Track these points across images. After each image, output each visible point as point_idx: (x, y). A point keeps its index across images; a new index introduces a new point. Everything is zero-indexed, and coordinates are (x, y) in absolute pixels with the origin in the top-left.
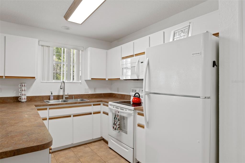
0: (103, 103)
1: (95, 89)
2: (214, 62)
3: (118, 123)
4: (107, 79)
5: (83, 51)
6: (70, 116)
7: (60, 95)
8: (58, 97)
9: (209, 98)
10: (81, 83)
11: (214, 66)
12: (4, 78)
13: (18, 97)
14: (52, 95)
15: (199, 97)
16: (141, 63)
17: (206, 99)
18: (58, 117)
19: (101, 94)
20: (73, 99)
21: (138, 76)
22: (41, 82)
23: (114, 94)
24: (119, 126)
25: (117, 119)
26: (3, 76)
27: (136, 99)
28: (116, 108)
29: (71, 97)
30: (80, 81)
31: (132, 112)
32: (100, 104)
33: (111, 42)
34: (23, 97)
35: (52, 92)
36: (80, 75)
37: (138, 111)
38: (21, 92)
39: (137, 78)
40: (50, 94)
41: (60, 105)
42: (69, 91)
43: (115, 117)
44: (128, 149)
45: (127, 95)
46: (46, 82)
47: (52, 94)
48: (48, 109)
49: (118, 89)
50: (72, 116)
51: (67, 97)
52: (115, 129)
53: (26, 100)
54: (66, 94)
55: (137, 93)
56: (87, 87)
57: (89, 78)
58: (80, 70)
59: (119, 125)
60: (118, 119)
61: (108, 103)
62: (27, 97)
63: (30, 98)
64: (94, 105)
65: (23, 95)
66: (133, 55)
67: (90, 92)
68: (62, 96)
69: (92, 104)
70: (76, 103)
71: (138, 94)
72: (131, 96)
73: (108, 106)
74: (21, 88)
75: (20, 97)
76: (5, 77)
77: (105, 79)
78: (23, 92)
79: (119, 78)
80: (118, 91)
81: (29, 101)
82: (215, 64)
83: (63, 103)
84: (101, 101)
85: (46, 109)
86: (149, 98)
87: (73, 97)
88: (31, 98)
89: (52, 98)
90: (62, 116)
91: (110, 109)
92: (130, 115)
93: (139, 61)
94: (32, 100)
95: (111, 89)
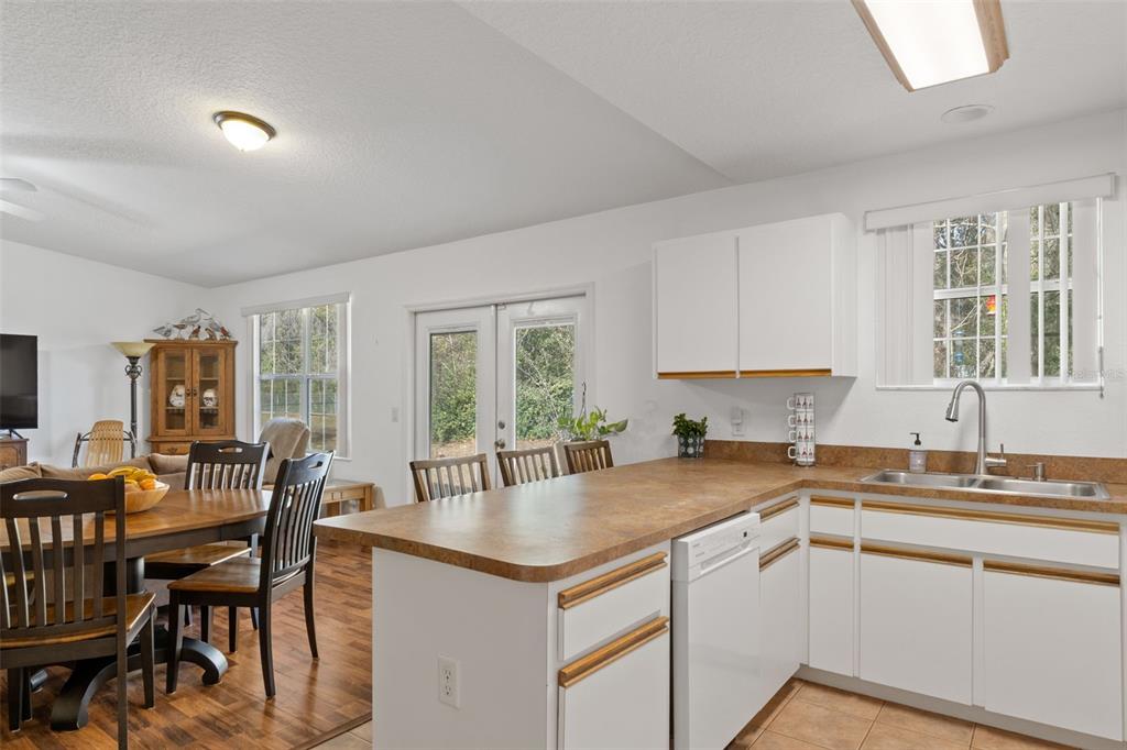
6: (966, 561)
7: (965, 453)
10: (1102, 389)
12: (738, 376)
13: (785, 446)
14: (918, 448)
18: (891, 547)
20: (1040, 478)
22: (878, 389)
26: (734, 372)
29: (1020, 466)
34: (801, 447)
35: (918, 435)
36: (1100, 342)
38: (795, 428)
40: (909, 444)
41: (911, 496)
42: (1006, 437)
46: (899, 390)
47: (918, 442)
48: (858, 505)
50: (978, 564)
51: (999, 465)
53: (813, 460)
54: (993, 447)
58: (1100, 313)
63: (833, 452)
65: (800, 437)
68: (974, 458)
74: (795, 412)
75: (793, 445)
76: (742, 372)
78: (802, 430)
81: (832, 464)
85: (850, 504)
87: (1039, 471)
88: (839, 452)
89: (918, 461)
90: (923, 551)
94: (844, 463)
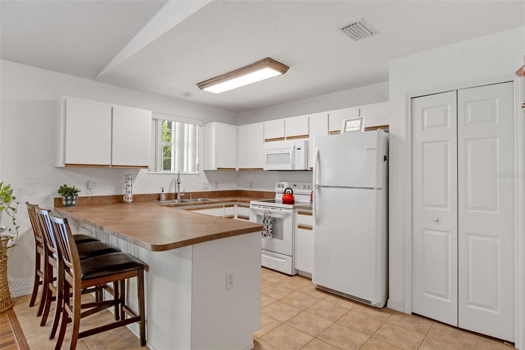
0: (238, 203)
1: (216, 184)
2: (385, 157)
3: (270, 227)
4: (237, 170)
5: (201, 126)
8: (170, 196)
9: (381, 189)
10: (198, 174)
11: (385, 161)
14: (163, 193)
15: (372, 188)
16: (298, 149)
17: (379, 190)
19: (225, 191)
20: (189, 198)
21: (293, 166)
23: (244, 191)
24: (271, 231)
25: (267, 222)
26: (109, 165)
27: (288, 195)
28: (264, 208)
29: (187, 196)
30: (197, 172)
31: (291, 211)
32: (233, 206)
33: (239, 113)
34: (129, 196)
35: (163, 189)
36: (197, 162)
37: (297, 210)
38: (127, 188)
39: (291, 169)
40: (160, 192)
42: (185, 188)
43: (264, 220)
44: (284, 259)
45: (268, 192)
47: (163, 191)
49: (251, 184)
51: (183, 196)
52: (265, 235)
53: (132, 200)
54: (181, 191)
55: (288, 189)
56: (206, 181)
57: (214, 168)
58: (197, 155)
59: (271, 229)
60: (269, 222)
61: (249, 202)
62: (133, 195)
64: (226, 206)
65: (129, 192)
66: (284, 138)
67: (211, 189)
68: (176, 195)
69: (224, 204)
70: (205, 203)
71: (290, 190)
72: (275, 193)
73: (249, 207)
74: (127, 182)
75: (125, 195)
76: (112, 166)
77: (235, 169)
78: (130, 189)
79: (262, 168)
80: (251, 187)
82: (386, 158)
83: (179, 203)
84: (236, 201)
86: (320, 192)
87: (191, 197)
89: (163, 197)
91: (253, 210)
92: (287, 215)
93: (294, 147)
95: (238, 184)
